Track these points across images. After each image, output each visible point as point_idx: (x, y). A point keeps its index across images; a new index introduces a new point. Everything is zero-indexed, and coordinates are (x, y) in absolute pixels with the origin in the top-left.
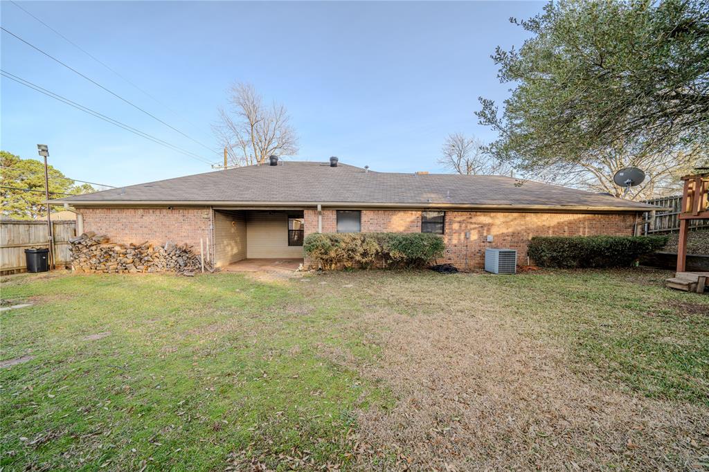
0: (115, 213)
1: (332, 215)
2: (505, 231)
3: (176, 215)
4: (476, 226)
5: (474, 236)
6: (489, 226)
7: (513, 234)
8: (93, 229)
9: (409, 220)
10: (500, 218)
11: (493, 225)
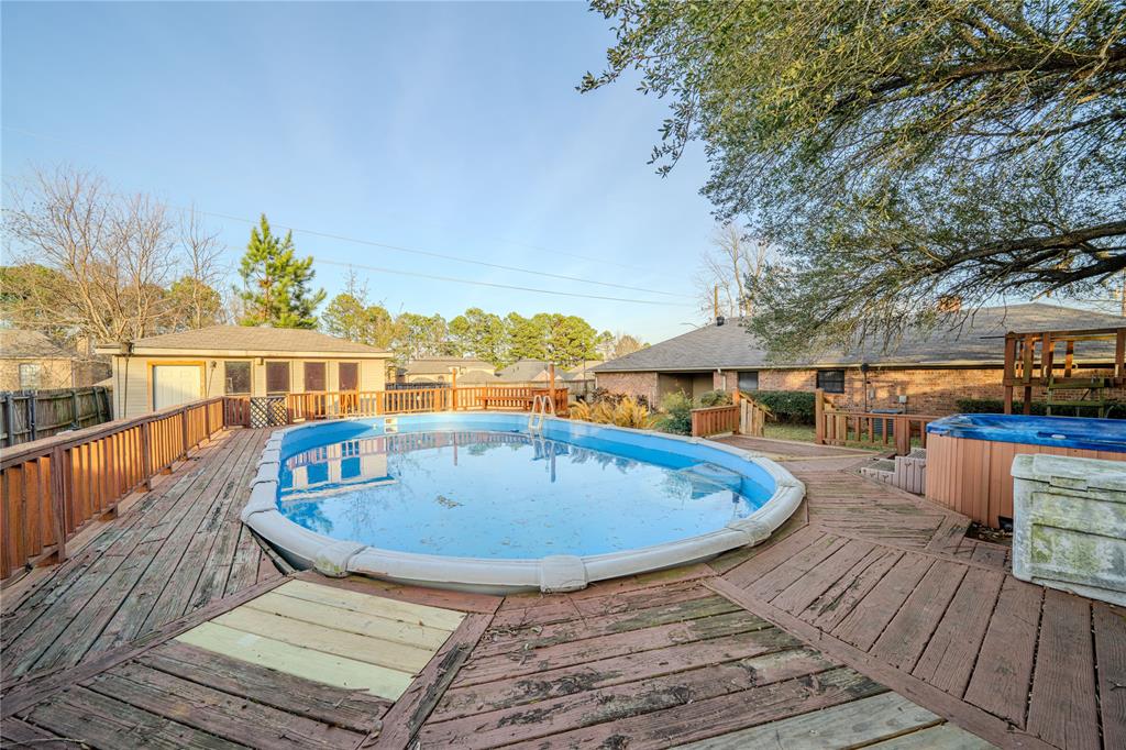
0: (611, 376)
1: (734, 376)
2: (927, 389)
3: (639, 377)
4: (884, 384)
5: (883, 394)
6: (904, 385)
7: (942, 395)
8: (601, 385)
9: (803, 379)
10: (919, 376)
11: (908, 383)
